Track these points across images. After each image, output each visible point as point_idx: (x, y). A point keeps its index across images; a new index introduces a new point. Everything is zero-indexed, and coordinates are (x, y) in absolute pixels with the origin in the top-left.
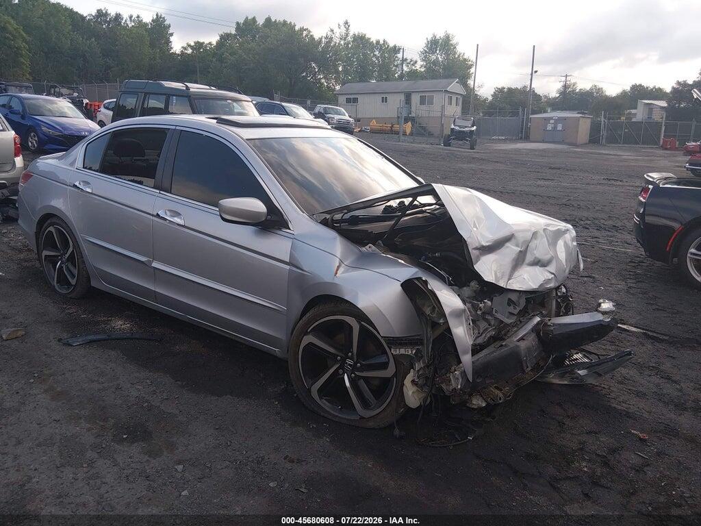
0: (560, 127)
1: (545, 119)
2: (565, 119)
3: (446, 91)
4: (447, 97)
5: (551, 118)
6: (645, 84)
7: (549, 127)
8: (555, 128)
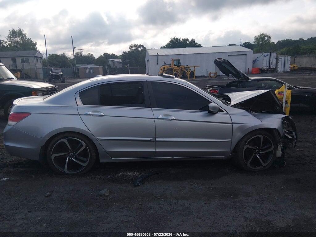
0: (92, 72)
1: (85, 68)
2: (93, 68)
3: (35, 56)
4: (36, 59)
5: (87, 68)
6: (109, 53)
7: (87, 72)
8: (90, 72)
